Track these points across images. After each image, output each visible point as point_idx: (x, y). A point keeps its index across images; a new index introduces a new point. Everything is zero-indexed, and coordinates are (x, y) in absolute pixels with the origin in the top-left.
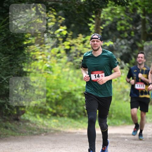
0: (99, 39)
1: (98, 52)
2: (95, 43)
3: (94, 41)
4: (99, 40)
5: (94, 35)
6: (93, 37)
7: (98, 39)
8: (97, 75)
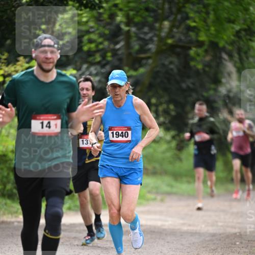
7: (53, 46)
8: (45, 122)
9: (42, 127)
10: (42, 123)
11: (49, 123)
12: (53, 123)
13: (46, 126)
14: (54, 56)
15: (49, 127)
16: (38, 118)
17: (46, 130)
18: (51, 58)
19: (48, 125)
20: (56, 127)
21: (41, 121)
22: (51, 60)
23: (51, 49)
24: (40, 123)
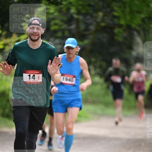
1: (36, 42)
3: (33, 28)
4: (40, 27)
5: (34, 19)
6: (32, 23)
8: (32, 75)
10: (30, 76)
16: (27, 72)
24: (28, 75)
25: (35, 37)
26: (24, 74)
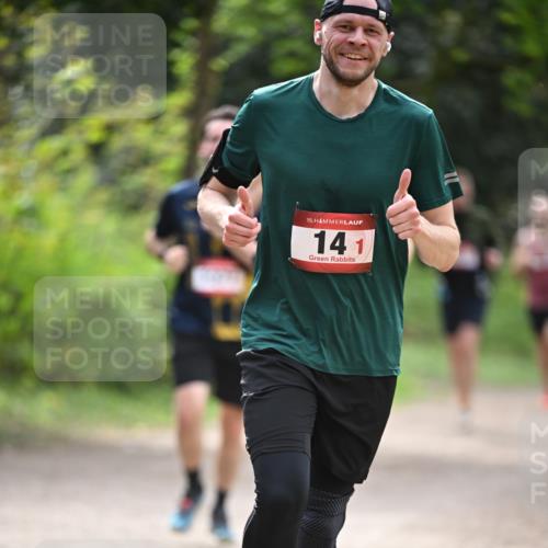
0: (383, 14)
1: (355, 91)
2: (359, 36)
3: (349, 27)
4: (381, 25)
7: (375, 14)
8: (331, 235)
9: (321, 250)
10: (321, 237)
11: (341, 237)
12: (351, 237)
13: (333, 247)
14: (374, 41)
15: (342, 249)
16: (309, 220)
17: (330, 256)
18: (363, 45)
19: (337, 244)
20: (360, 252)
21: (318, 231)
22: (366, 52)
23: (368, 18)
24: (316, 236)
25: (355, 66)
26: (294, 228)
